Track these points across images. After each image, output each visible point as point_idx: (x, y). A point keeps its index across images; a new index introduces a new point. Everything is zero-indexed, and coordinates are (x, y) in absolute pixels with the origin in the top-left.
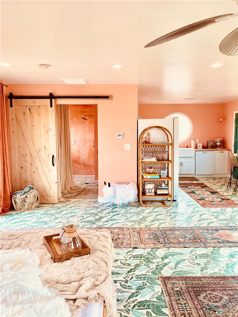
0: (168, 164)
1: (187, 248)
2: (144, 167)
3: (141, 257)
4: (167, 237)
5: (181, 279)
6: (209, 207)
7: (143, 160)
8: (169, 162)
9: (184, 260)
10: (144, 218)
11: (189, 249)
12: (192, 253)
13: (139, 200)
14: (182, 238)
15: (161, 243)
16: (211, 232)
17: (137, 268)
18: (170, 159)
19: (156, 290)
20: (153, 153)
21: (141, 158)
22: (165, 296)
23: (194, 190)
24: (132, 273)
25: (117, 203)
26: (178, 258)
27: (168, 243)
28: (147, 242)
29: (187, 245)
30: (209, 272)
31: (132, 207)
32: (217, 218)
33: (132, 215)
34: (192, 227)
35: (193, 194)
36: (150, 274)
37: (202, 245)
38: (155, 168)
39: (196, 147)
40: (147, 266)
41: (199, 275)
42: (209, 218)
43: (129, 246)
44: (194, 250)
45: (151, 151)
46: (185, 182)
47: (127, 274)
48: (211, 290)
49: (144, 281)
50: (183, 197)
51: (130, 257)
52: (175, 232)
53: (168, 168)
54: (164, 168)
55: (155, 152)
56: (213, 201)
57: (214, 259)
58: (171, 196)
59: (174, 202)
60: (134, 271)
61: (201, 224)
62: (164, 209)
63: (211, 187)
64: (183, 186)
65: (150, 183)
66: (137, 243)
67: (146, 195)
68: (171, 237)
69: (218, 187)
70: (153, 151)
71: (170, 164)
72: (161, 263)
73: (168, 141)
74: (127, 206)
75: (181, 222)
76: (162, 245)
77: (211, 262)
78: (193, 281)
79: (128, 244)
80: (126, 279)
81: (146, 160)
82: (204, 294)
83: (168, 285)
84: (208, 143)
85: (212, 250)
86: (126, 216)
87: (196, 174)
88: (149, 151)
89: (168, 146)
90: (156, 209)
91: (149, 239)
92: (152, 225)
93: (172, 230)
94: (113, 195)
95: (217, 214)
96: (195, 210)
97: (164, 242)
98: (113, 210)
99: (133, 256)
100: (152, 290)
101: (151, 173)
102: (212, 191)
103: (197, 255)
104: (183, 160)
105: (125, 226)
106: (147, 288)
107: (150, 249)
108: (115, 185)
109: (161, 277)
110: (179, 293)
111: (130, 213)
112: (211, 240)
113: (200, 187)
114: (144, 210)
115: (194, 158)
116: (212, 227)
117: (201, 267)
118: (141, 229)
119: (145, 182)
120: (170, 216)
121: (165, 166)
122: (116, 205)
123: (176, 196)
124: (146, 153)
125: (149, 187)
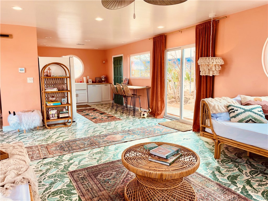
0: (67, 93)
1: (86, 151)
2: (46, 97)
3: (51, 163)
4: (70, 146)
5: (84, 170)
6: (99, 123)
7: (46, 91)
8: (68, 91)
9: (85, 158)
10: (50, 137)
11: (88, 151)
12: (90, 153)
13: (44, 125)
14: (82, 145)
15: (66, 151)
16: (102, 137)
17: (48, 172)
18: (69, 89)
19: (66, 181)
20: (54, 85)
21: (44, 89)
22: (73, 183)
23: (88, 113)
24: (44, 175)
25: (24, 129)
26: (80, 158)
27: (72, 150)
28: (54, 153)
29: (86, 149)
30: (103, 161)
31: (38, 131)
32: (106, 129)
33: (39, 136)
34: (89, 137)
35: (88, 116)
36: (60, 172)
37: (97, 146)
38: (57, 97)
39: (88, 82)
40: (57, 168)
41: (96, 164)
42: (100, 129)
43: (39, 158)
44: (91, 150)
45: (52, 83)
46: (81, 108)
47: (39, 177)
48: (105, 171)
49: (55, 178)
50: (80, 119)
51: (41, 165)
52: (76, 142)
53: (67, 97)
54: (64, 97)
55: (56, 84)
56: (103, 119)
57: (105, 153)
58: (71, 118)
59: (74, 123)
60: (46, 174)
61: (95, 134)
62: (66, 128)
63: (100, 110)
64: (80, 111)
65: (53, 110)
66: (46, 154)
67: (50, 119)
68: (73, 145)
69: (105, 109)
70: (53, 83)
71: (69, 93)
72: (68, 164)
73: (66, 75)
74: (33, 131)
75: (80, 135)
76: (67, 152)
77: (103, 155)
78: (92, 169)
79: (37, 157)
80: (39, 180)
81: (49, 90)
82: (101, 174)
83: (74, 175)
84: (96, 79)
85: (104, 148)
86: (33, 138)
87: (89, 102)
88: (50, 83)
89: (67, 79)
90: (59, 129)
91: (56, 150)
92: (58, 140)
93: (74, 141)
94: (19, 122)
95: (105, 126)
96: (90, 126)
97: (68, 150)
98: (19, 135)
99: (44, 164)
100: (62, 182)
101: (53, 101)
102: (101, 112)
103: (93, 153)
104: (78, 92)
105: (33, 145)
106: (58, 182)
107: (58, 157)
108: (21, 113)
109: (69, 172)
110: (83, 178)
111: (37, 135)
112: (103, 142)
113: (92, 111)
114: (49, 131)
115: (86, 91)
116: (103, 135)
117: (97, 159)
118: (48, 145)
119: (48, 108)
120: (71, 132)
121: (65, 95)
122: (22, 131)
123: (75, 118)
124: (48, 85)
125: (53, 112)
